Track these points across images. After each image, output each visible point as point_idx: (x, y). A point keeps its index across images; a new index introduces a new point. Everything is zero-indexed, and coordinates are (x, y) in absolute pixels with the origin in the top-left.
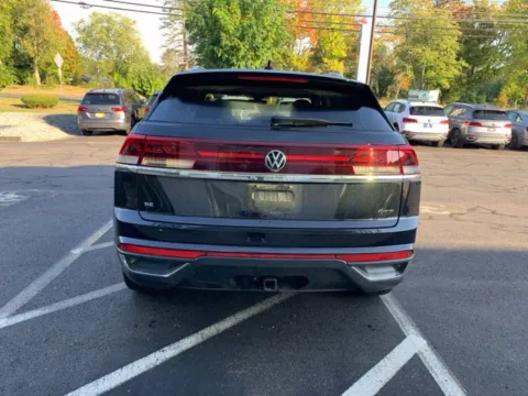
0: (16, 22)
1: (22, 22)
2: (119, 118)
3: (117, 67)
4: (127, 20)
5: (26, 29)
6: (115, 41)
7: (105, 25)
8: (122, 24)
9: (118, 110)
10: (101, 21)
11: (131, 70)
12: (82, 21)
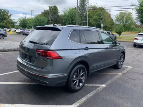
0: (100, 17)
6: (125, 19)
10: (122, 14)
12: (117, 15)
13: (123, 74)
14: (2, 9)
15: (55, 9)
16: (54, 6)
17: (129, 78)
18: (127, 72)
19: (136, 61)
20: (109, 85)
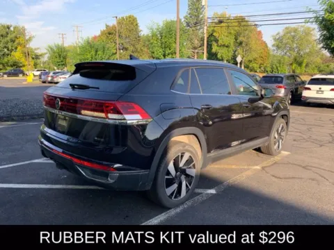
0: (236, 40)
1: (240, 39)
2: (280, 93)
3: (295, 60)
4: (309, 28)
5: (241, 43)
6: (297, 44)
7: (293, 34)
8: (304, 31)
9: (281, 87)
10: (290, 32)
11: (305, 61)
12: (278, 34)
13: (263, 168)
14: (11, 26)
15: (132, 23)
16: (130, 17)
17: (273, 176)
18: (275, 163)
19: (304, 139)
20: (224, 190)
